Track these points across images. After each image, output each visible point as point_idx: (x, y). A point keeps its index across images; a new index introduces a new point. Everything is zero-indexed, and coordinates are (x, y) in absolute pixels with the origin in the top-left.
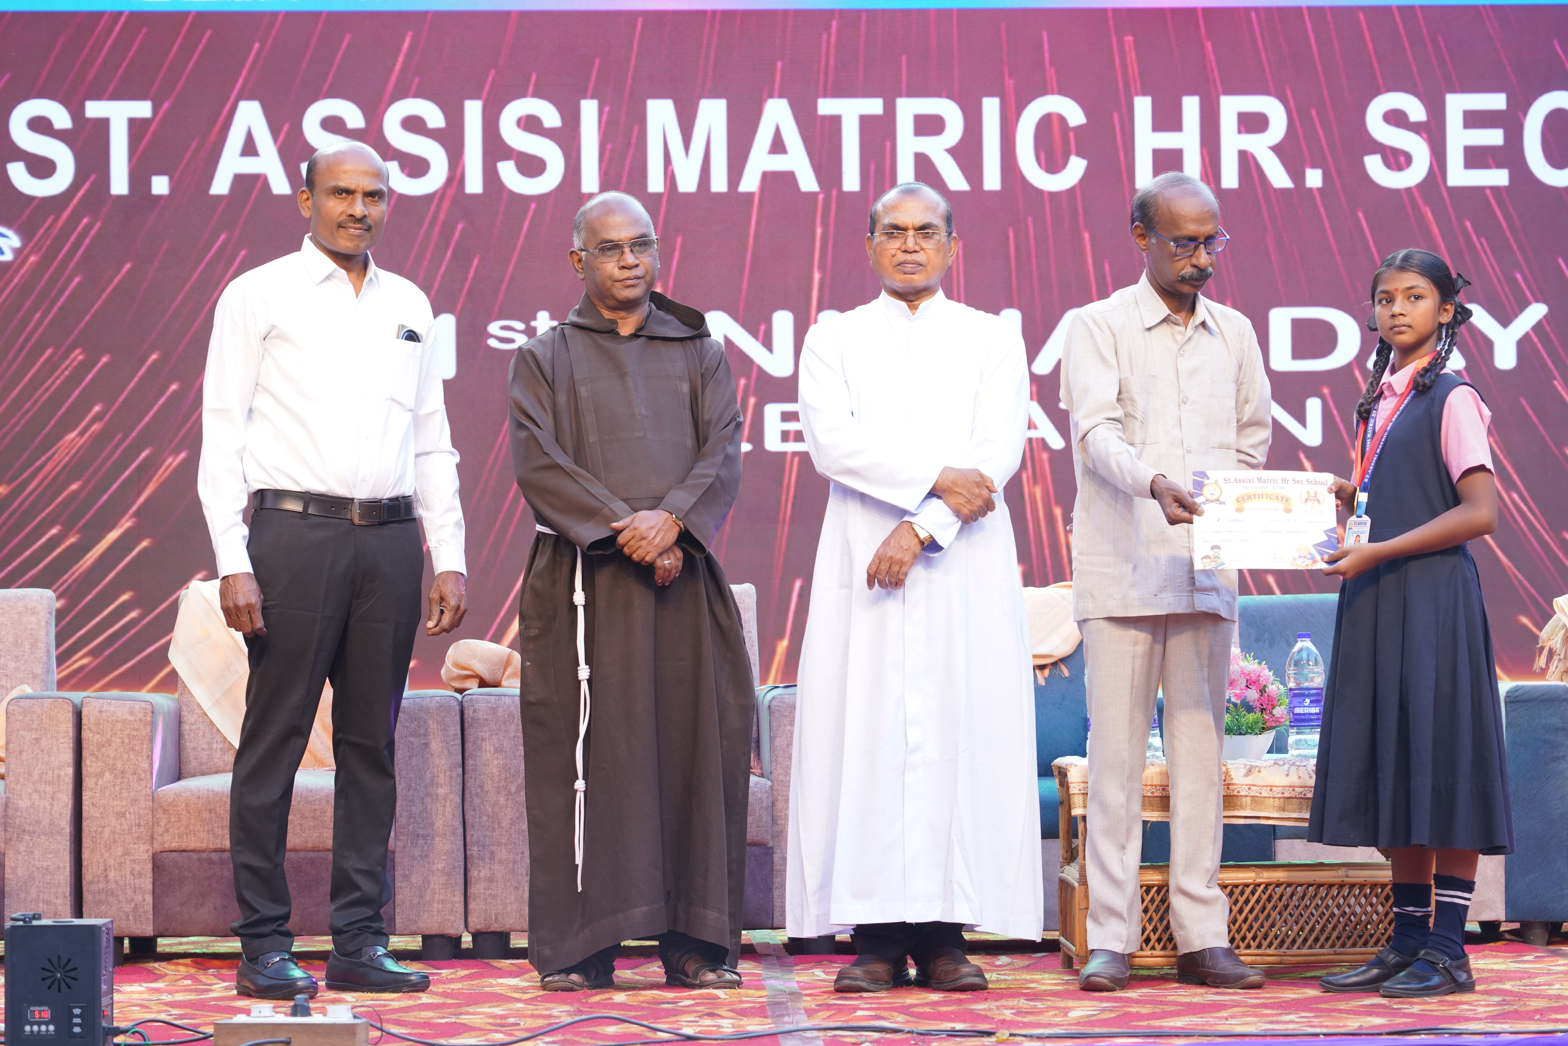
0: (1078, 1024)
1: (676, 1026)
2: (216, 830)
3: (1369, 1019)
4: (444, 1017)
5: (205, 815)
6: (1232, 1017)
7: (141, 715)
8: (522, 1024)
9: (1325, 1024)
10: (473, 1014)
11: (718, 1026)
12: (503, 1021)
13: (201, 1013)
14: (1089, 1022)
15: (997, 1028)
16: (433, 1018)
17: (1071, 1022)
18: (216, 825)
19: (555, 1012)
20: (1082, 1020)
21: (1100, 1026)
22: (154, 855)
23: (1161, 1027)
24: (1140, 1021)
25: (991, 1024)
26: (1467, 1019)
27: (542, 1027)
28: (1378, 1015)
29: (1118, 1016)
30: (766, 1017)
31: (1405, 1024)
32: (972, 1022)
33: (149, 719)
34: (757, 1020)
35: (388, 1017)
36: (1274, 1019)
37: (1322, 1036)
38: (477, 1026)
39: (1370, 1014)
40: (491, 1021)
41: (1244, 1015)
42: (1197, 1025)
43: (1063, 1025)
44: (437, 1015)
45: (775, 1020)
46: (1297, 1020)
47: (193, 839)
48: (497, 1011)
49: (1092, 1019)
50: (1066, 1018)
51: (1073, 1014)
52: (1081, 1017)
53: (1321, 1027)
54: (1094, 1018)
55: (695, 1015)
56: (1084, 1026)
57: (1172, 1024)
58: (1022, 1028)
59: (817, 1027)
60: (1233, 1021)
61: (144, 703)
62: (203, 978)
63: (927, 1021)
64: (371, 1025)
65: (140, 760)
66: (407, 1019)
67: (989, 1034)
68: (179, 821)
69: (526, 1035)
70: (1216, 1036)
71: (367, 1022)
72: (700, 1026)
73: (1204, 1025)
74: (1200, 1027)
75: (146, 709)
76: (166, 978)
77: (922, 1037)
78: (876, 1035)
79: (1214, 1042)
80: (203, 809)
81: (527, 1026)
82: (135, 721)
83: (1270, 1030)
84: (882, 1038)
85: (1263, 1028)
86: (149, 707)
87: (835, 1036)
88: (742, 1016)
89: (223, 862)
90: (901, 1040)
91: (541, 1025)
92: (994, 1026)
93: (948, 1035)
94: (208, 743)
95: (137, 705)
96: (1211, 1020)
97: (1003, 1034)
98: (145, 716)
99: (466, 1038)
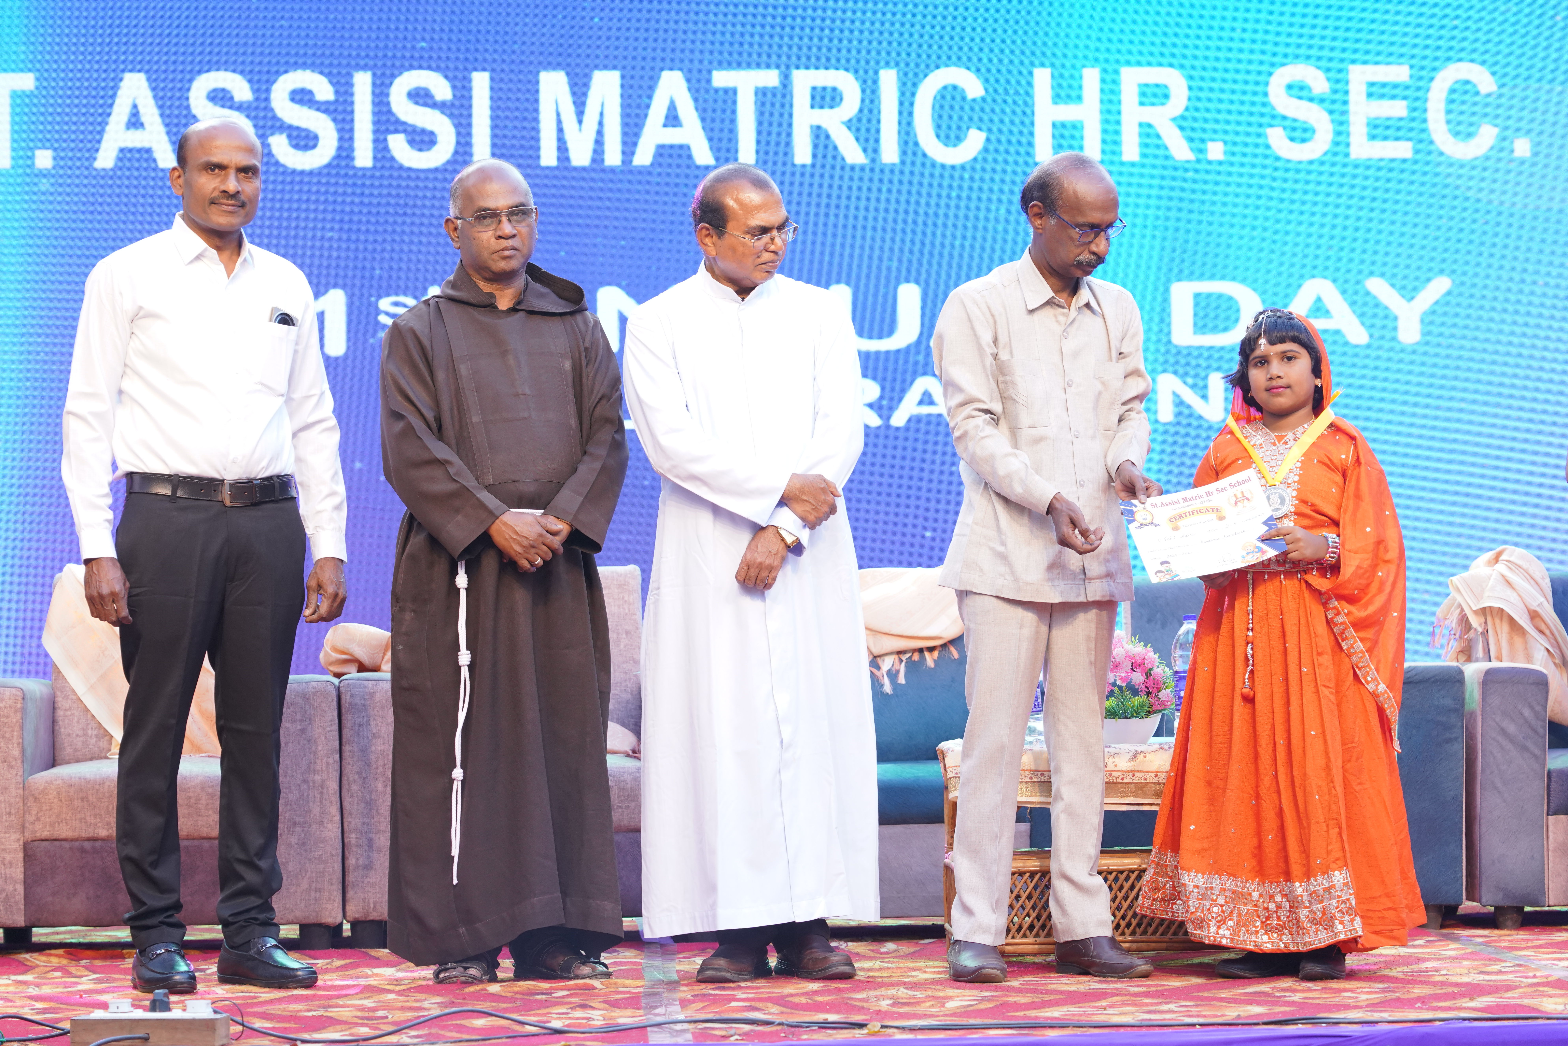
0: (954, 1015)
1: (545, 1019)
2: (88, 818)
3: (1249, 1008)
4: (311, 1010)
5: (77, 803)
6: (1111, 1006)
7: (11, 702)
8: (390, 1017)
9: (1203, 1013)
10: (342, 1006)
11: (589, 1019)
12: (371, 1014)
13: (63, 1007)
14: (966, 1013)
15: (871, 1020)
16: (301, 1011)
17: (947, 1013)
18: (88, 814)
19: (426, 1004)
20: (958, 1011)
21: (976, 1017)
22: (25, 844)
23: (1036, 1018)
24: (1017, 1011)
25: (865, 1015)
26: (1347, 1007)
27: (411, 1020)
28: (1258, 1003)
29: (996, 1006)
30: (638, 1009)
31: (1283, 1013)
32: (847, 1012)
33: (19, 705)
34: (629, 1012)
35: (255, 1010)
36: (1153, 1008)
37: (1198, 1027)
38: (344, 1019)
39: (1250, 1002)
40: (359, 1014)
41: (1124, 1004)
42: (1074, 1015)
43: (938, 1016)
44: (306, 1007)
45: (647, 1011)
46: (1175, 1009)
47: (65, 828)
48: (368, 1003)
49: (968, 1009)
50: (943, 1009)
51: (951, 1005)
52: (958, 1008)
53: (1198, 1016)
54: (972, 1008)
55: (567, 1006)
56: (960, 1016)
57: (1048, 1014)
58: (896, 1019)
59: (688, 1019)
60: (1111, 1011)
61: (14, 690)
62: (73, 970)
63: (801, 1012)
64: (232, 1020)
65: (11, 748)
66: (274, 1012)
67: (861, 1026)
68: (51, 809)
69: (391, 1028)
70: (1091, 1027)
71: (228, 1017)
72: (570, 1018)
73: (1081, 1015)
74: (1076, 1018)
75: (16, 695)
76: (37, 970)
77: (793, 1029)
78: (747, 1028)
79: (1088, 1033)
80: (75, 797)
81: (396, 1019)
82: (5, 707)
83: (1146, 1020)
84: (752, 1031)
85: (1140, 1018)
86: (20, 694)
87: (705, 1028)
88: (614, 1007)
89: (95, 851)
90: (771, 1033)
91: (409, 1018)
92: (868, 1017)
93: (820, 1027)
94: (83, 729)
95: (7, 692)
96: (1089, 1009)
97: (875, 1026)
98: (15, 703)
99: (330, 1032)
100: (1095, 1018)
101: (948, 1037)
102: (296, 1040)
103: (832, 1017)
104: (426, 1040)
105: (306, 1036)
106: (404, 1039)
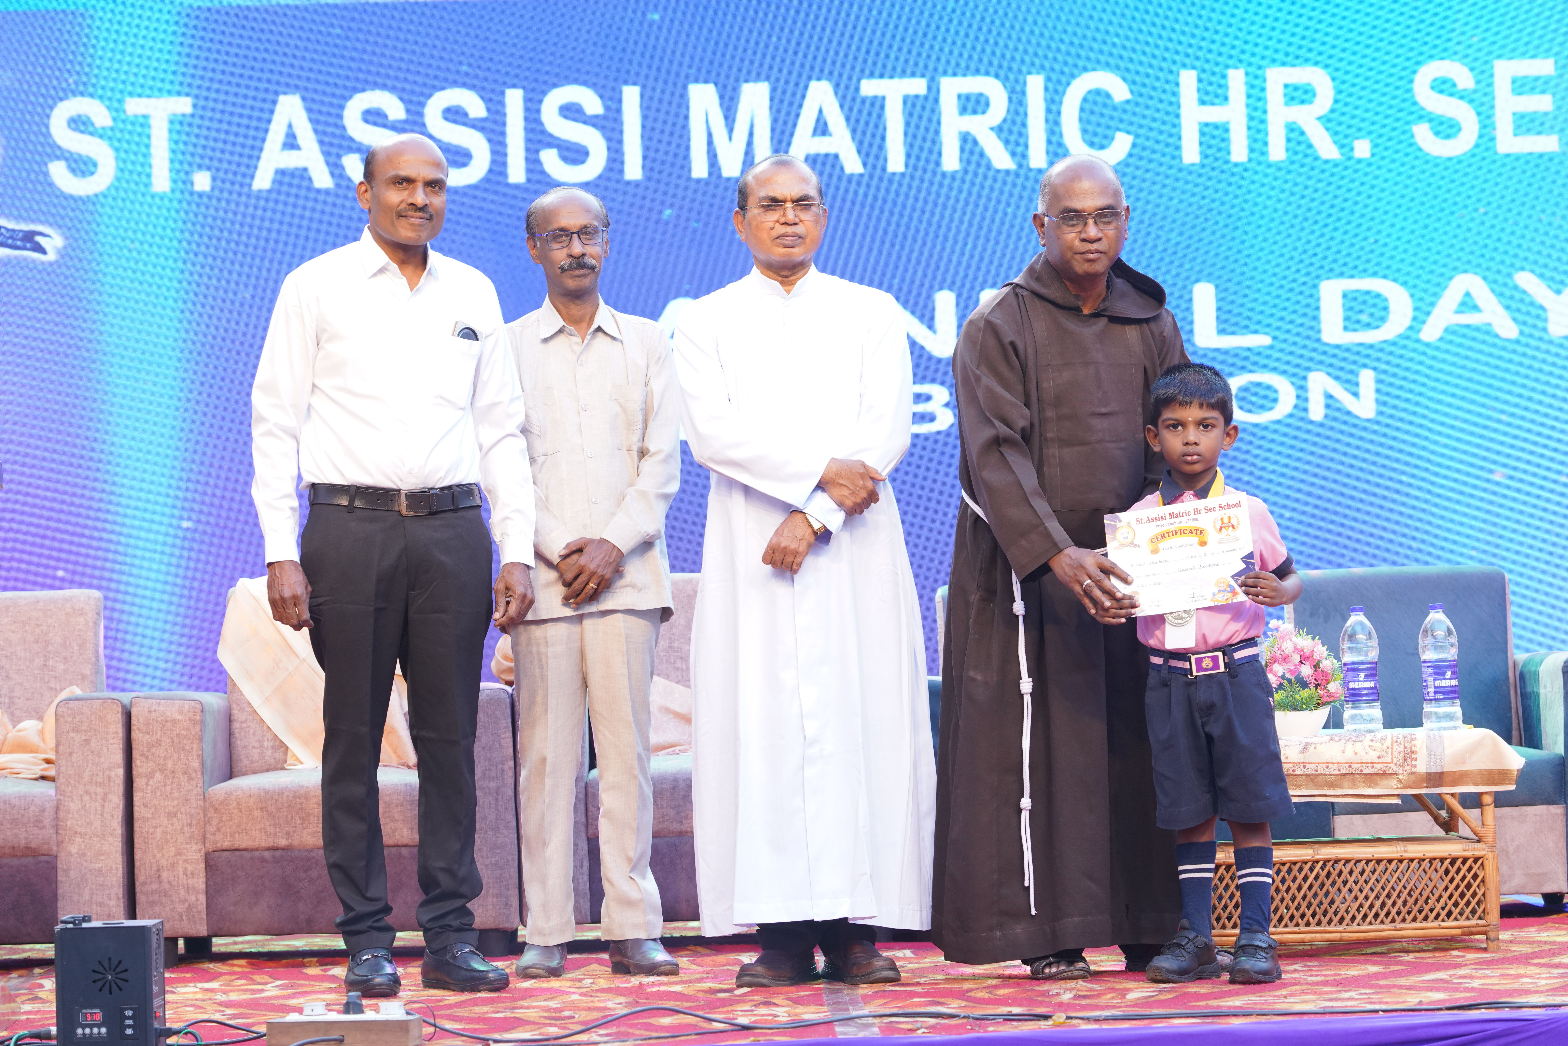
0: (1136, 1005)
1: (731, 1015)
2: (268, 828)
3: (1429, 994)
4: (499, 1012)
5: (257, 813)
6: (1291, 995)
7: (190, 715)
8: (577, 1016)
9: (1385, 1000)
10: (528, 1008)
11: (774, 1015)
12: (558, 1015)
13: (254, 1012)
14: (1147, 1003)
15: (1055, 1012)
16: (487, 1013)
17: (1129, 1004)
18: (268, 824)
19: (610, 1004)
20: (1140, 1002)
21: (1158, 1008)
22: (207, 855)
23: (1219, 1007)
24: (1198, 1001)
25: (1048, 1007)
26: (1528, 992)
27: (598, 1020)
28: (1438, 990)
29: (1176, 996)
30: (822, 1005)
31: (1466, 998)
32: (1029, 1005)
33: (198, 718)
34: (813, 1008)
35: (442, 1012)
36: (1334, 996)
37: (1381, 1013)
38: (532, 1019)
39: (1430, 990)
40: (545, 1014)
41: (1303, 992)
42: (1256, 1004)
43: (1120, 1007)
44: (492, 1009)
45: (831, 1007)
46: (1357, 997)
47: (245, 838)
48: (552, 1004)
49: (1150, 1000)
50: (1124, 1000)
51: (1131, 996)
52: (1138, 999)
53: (1380, 1003)
54: (1153, 999)
55: (751, 1003)
56: (1142, 1007)
57: (1230, 1004)
58: (1079, 1010)
59: (873, 1014)
60: (1292, 1000)
61: (193, 702)
62: (258, 978)
63: (983, 1006)
64: (424, 1021)
65: (190, 760)
66: (461, 1014)
67: (1046, 1017)
68: (231, 820)
69: (580, 1028)
70: (1274, 1015)
71: (420, 1018)
72: (755, 1015)
73: (1262, 1004)
74: (1258, 1006)
75: (195, 708)
76: (222, 978)
77: (978, 1022)
78: (932, 1021)
79: (1272, 1020)
80: (255, 807)
81: (582, 1019)
82: (185, 720)
83: (1328, 1007)
84: (938, 1024)
85: (1322, 1006)
86: (198, 706)
87: (891, 1022)
88: (797, 1004)
89: (276, 861)
90: (957, 1026)
91: (596, 1017)
92: (1051, 1009)
93: (1005, 1020)
94: (259, 741)
95: (186, 705)
96: (1270, 998)
97: (1060, 1017)
98: (194, 715)
99: (520, 1032)
100: (1277, 1006)
101: (1133, 1026)
102: (488, 1040)
103: (1016, 1010)
104: (616, 1038)
105: (497, 1036)
106: (593, 1037)
